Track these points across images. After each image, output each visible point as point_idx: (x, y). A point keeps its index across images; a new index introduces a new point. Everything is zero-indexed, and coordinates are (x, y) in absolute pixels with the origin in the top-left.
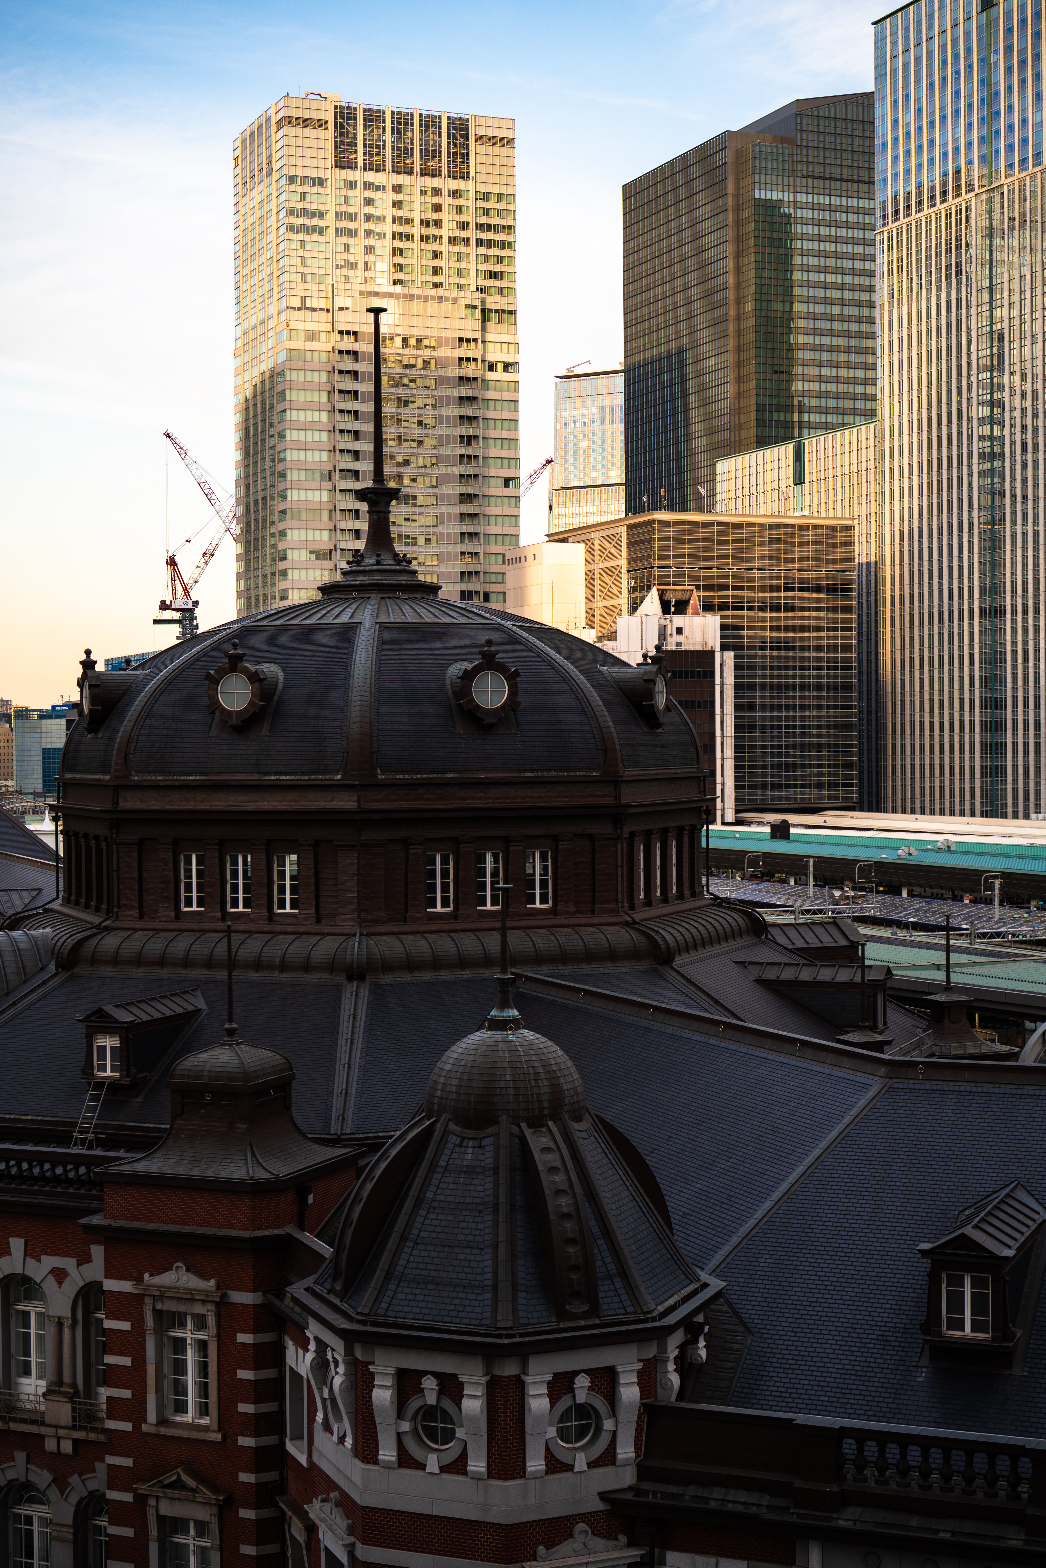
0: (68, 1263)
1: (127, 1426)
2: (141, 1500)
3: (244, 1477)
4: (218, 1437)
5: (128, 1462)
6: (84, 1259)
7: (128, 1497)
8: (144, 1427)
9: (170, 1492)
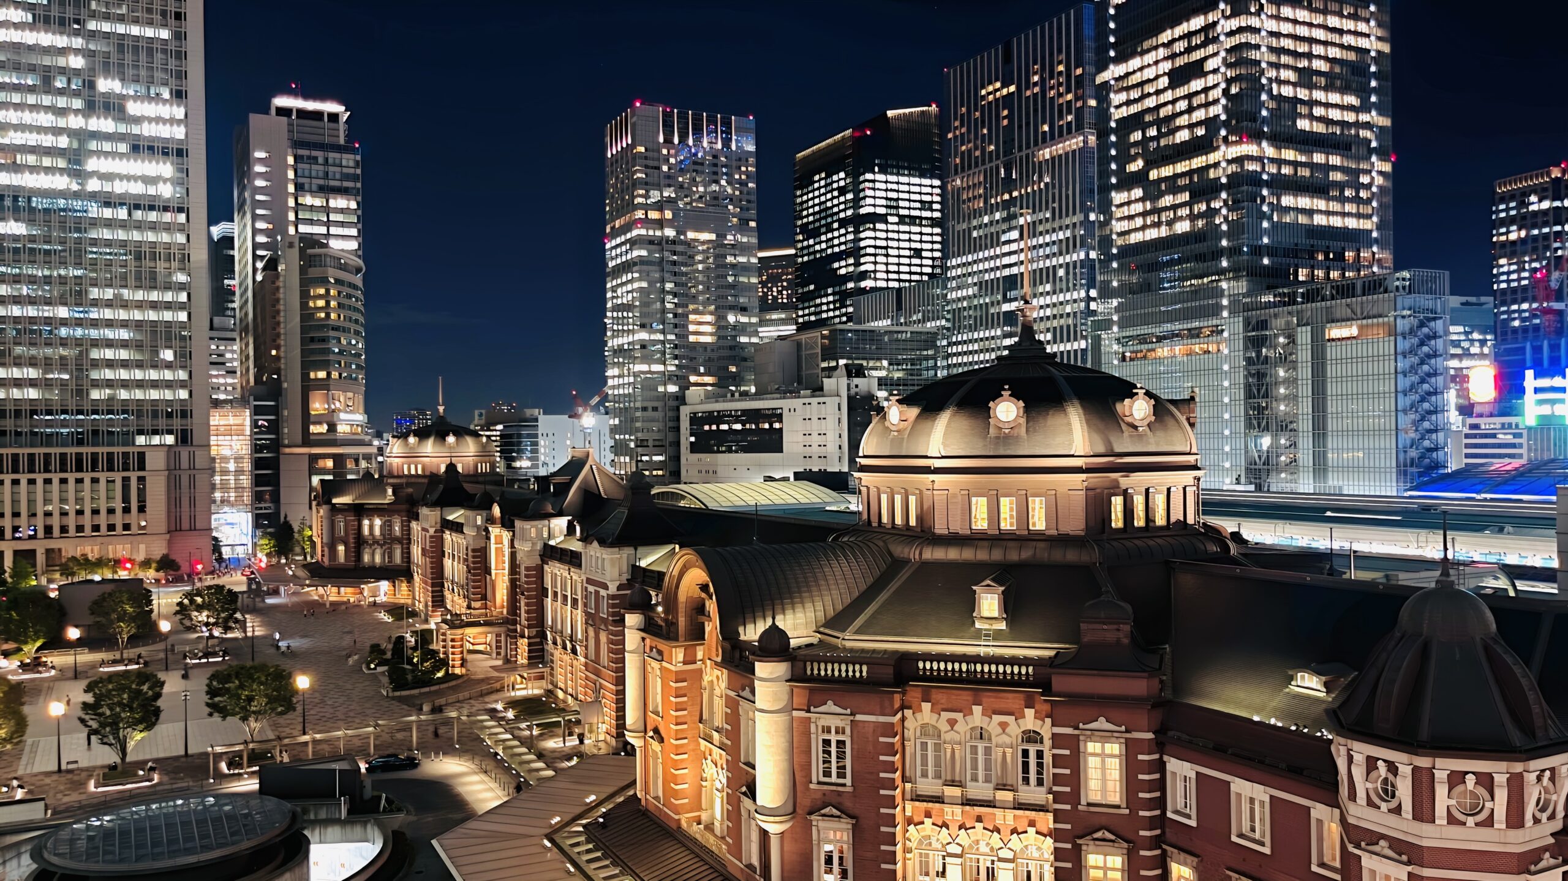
0: (1010, 719)
1: (1068, 807)
2: (1078, 849)
3: (1142, 833)
4: (1127, 811)
5: (1068, 827)
6: (1019, 716)
7: (1069, 846)
8: (1080, 807)
9: (1097, 843)
